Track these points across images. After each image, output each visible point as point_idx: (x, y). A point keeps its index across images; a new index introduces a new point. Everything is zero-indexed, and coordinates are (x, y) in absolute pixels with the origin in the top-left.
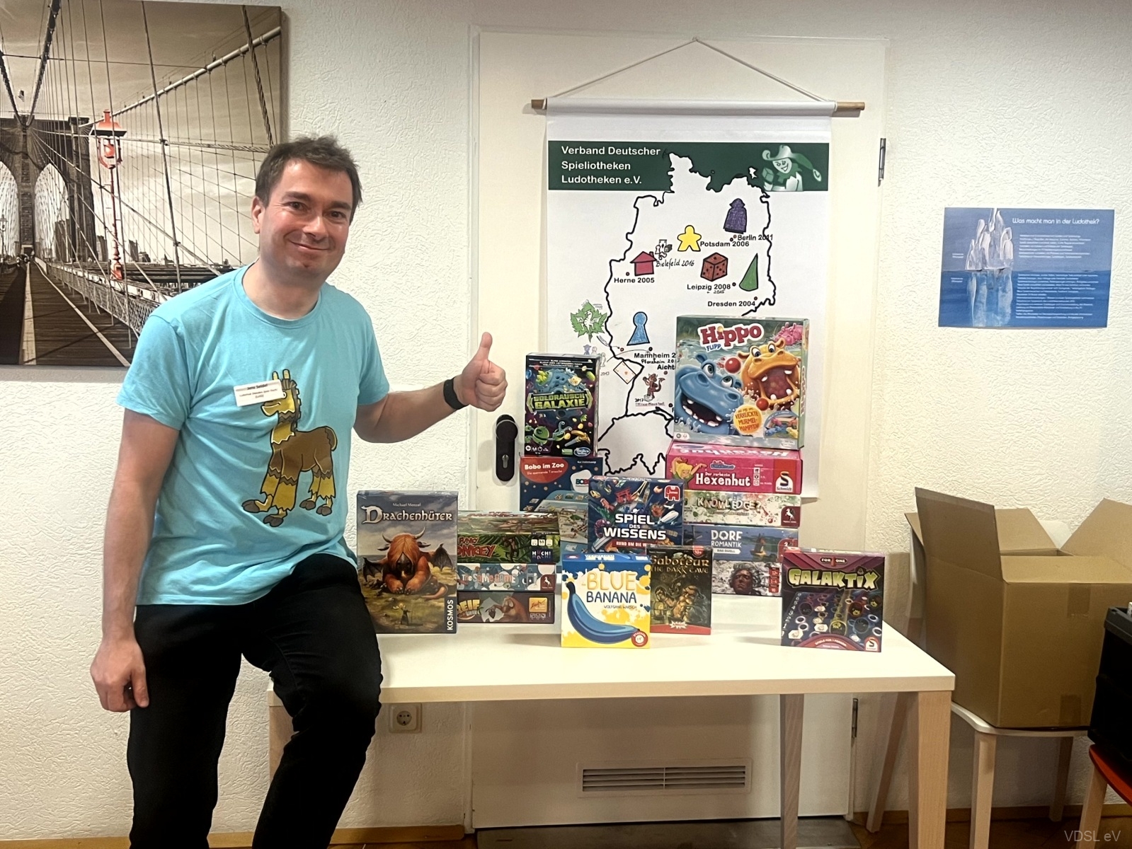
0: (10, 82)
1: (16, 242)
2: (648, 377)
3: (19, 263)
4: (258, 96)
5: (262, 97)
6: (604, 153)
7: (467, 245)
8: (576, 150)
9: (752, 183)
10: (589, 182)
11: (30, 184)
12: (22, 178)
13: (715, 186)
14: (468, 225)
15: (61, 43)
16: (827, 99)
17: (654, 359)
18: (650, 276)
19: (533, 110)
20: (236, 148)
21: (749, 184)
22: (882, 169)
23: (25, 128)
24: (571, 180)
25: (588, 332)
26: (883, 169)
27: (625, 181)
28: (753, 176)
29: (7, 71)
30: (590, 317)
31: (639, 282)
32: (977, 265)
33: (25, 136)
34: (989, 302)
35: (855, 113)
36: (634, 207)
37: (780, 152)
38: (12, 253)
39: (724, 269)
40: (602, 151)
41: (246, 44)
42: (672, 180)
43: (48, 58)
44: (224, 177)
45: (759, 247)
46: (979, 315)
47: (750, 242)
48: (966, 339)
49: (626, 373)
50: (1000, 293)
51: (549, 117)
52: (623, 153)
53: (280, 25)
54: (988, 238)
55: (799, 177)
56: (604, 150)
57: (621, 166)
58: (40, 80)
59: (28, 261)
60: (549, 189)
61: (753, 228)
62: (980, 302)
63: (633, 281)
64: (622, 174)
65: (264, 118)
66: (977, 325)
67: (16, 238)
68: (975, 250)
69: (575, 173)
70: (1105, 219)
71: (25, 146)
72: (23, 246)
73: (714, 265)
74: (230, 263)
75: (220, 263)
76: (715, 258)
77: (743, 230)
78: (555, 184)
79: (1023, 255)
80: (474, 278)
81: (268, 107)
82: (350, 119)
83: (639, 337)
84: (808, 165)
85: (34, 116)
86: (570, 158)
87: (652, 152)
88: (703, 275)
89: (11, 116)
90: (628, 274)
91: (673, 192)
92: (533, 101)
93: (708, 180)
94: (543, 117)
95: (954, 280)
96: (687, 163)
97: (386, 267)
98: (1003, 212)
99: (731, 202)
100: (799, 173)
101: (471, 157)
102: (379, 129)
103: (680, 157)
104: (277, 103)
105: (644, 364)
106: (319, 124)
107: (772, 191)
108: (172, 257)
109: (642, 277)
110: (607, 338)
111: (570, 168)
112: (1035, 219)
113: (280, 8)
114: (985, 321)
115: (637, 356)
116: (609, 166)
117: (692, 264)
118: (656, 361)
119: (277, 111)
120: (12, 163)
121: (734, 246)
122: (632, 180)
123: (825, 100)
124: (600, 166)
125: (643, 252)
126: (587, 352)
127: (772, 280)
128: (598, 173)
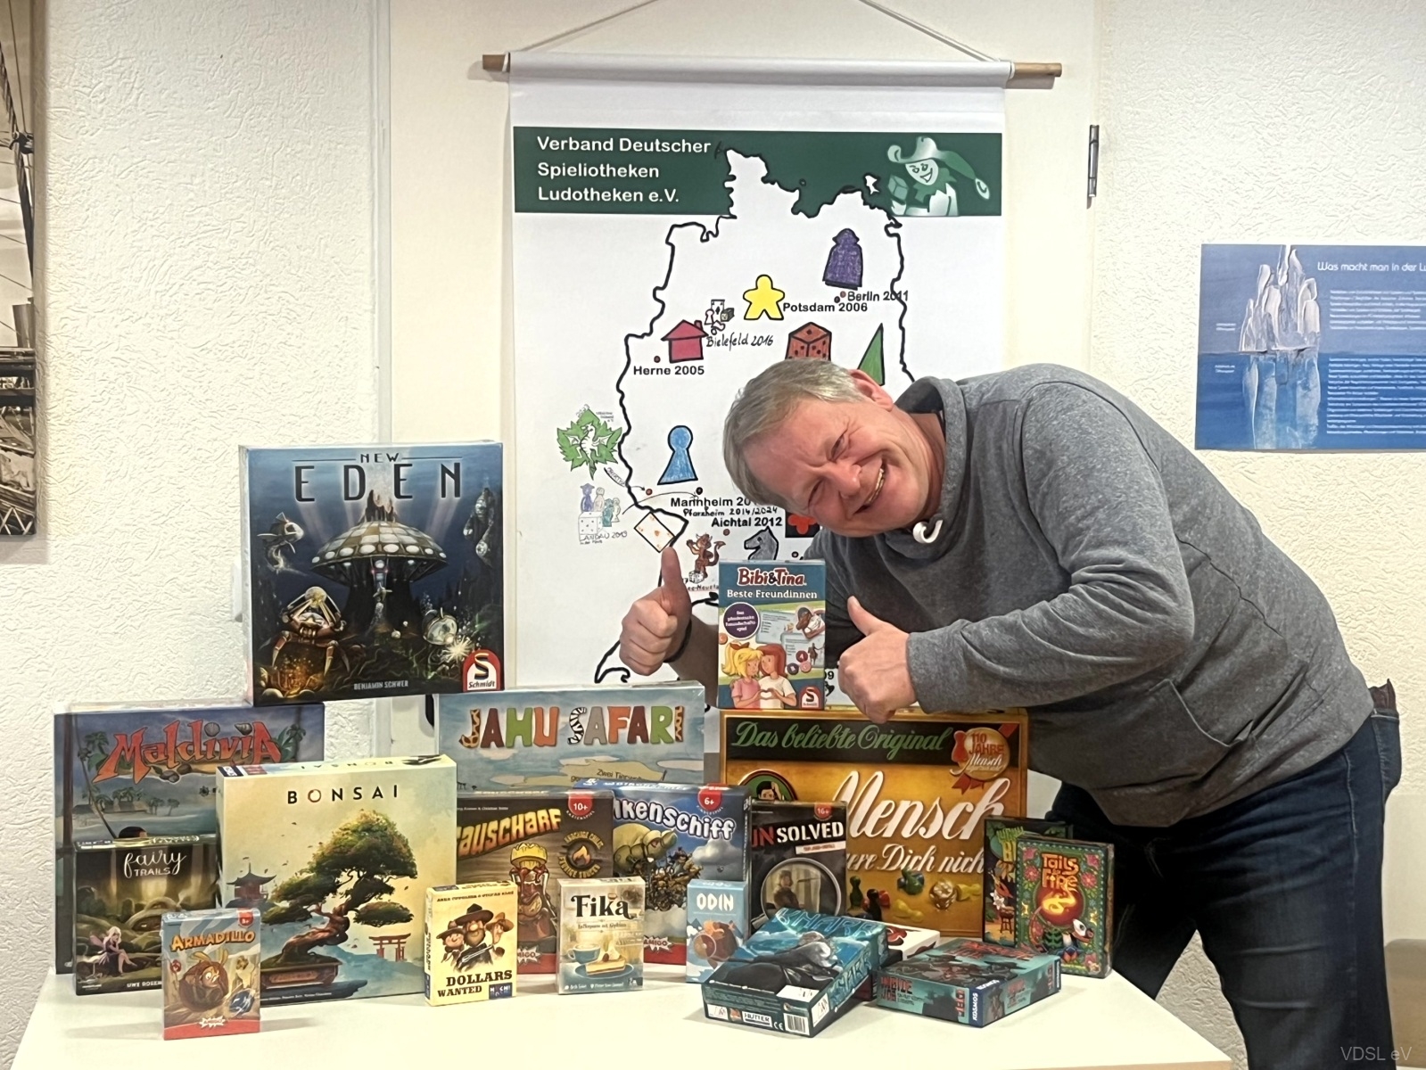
2: (695, 540)
6: (611, 148)
7: (371, 307)
8: (563, 143)
9: (870, 201)
10: (586, 199)
13: (808, 207)
14: (372, 274)
16: (997, 57)
17: (706, 508)
18: (697, 363)
19: (485, 73)
21: (865, 204)
22: (1093, 178)
24: (554, 196)
25: (588, 462)
26: (1095, 178)
27: (650, 197)
28: (873, 190)
30: (591, 434)
31: (677, 373)
32: (1258, 342)
34: (1279, 407)
35: (1047, 81)
36: (667, 242)
39: (825, 350)
40: (608, 146)
42: (732, 195)
45: (886, 312)
46: (1264, 429)
47: (870, 304)
48: (1242, 470)
49: (657, 533)
50: (1300, 391)
51: (515, 86)
52: (646, 149)
54: (1276, 298)
55: (951, 192)
56: (611, 143)
57: (642, 172)
60: (517, 211)
61: (875, 277)
62: (1266, 407)
63: (667, 371)
64: (645, 185)
66: (1260, 447)
68: (1255, 319)
69: (562, 183)
73: (809, 344)
76: (809, 332)
77: (857, 283)
78: (526, 202)
79: (1337, 326)
80: (383, 368)
83: (679, 469)
84: (967, 171)
86: (553, 158)
87: (696, 148)
90: (657, 360)
91: (734, 217)
92: (484, 57)
93: (795, 196)
94: (503, 85)
95: (1219, 369)
96: (758, 166)
97: (224, 348)
98: (1301, 251)
99: (835, 235)
100: (952, 184)
101: (375, 156)
102: (211, 105)
103: (746, 156)
104: (25, 61)
105: (688, 517)
106: (102, 97)
109: (682, 364)
110: (622, 471)
111: (553, 174)
112: (1356, 263)
114: (1274, 439)
115: (675, 502)
116: (621, 172)
117: (769, 341)
118: (709, 511)
119: (26, 71)
121: (841, 310)
122: (662, 195)
123: (995, 60)
124: (605, 172)
125: (684, 321)
126: (587, 497)
127: (908, 369)
128: (602, 184)
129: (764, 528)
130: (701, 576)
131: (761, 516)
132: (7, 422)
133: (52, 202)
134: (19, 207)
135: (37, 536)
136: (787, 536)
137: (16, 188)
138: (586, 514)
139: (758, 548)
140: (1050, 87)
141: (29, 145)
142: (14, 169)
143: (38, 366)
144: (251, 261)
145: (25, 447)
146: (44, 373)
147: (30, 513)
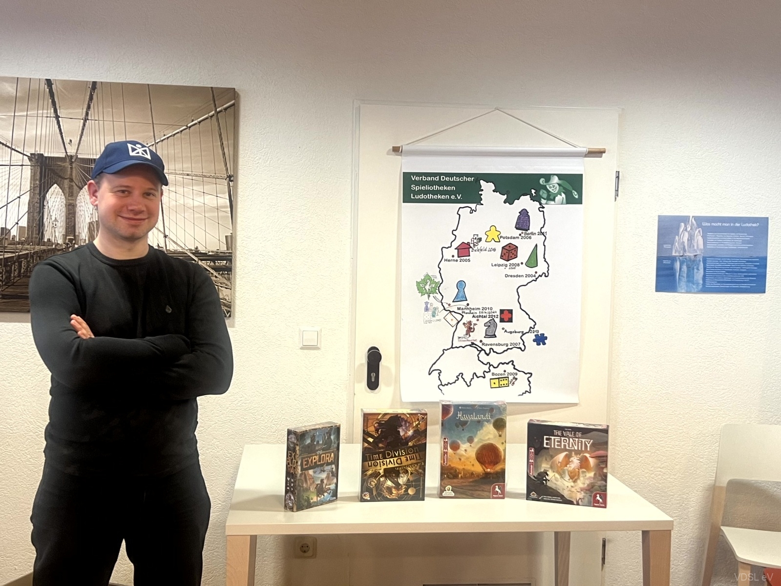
0: (63, 134)
1: (63, 235)
2: (466, 323)
3: (64, 248)
4: (220, 143)
5: (222, 144)
6: (438, 180)
7: (350, 237)
8: (421, 178)
9: (533, 199)
10: (429, 198)
11: (74, 198)
12: (69, 195)
13: (510, 201)
14: (351, 225)
15: (96, 110)
16: (581, 146)
17: (470, 311)
18: (468, 258)
19: (393, 153)
20: (205, 176)
21: (531, 200)
22: (617, 191)
23: (71, 163)
24: (417, 197)
25: (427, 293)
26: (618, 190)
27: (452, 197)
28: (534, 194)
29: (62, 127)
30: (429, 283)
31: (460, 261)
32: (679, 253)
33: (71, 168)
34: (688, 276)
35: (600, 155)
36: (458, 214)
37: (551, 180)
38: (60, 241)
39: (515, 253)
40: (437, 179)
41: (212, 111)
42: (482, 197)
43: (88, 119)
44: (197, 194)
45: (538, 240)
46: (681, 284)
47: (532, 236)
48: (673, 300)
49: (452, 320)
50: (695, 270)
51: (404, 157)
52: (451, 180)
53: (235, 99)
54: (686, 235)
55: (563, 195)
56: (438, 178)
57: (449, 188)
58: (82, 133)
59: (70, 247)
60: (404, 202)
61: (534, 227)
62: (682, 276)
63: (457, 261)
64: (450, 193)
65: (223, 157)
66: (681, 291)
67: (64, 232)
68: (678, 243)
69: (420, 192)
70: (763, 223)
71: (71, 175)
72: (68, 237)
73: (509, 251)
74: (199, 249)
75: (193, 249)
76: (510, 247)
77: (528, 229)
78: (407, 199)
79: (710, 246)
80: (354, 259)
81: (226, 150)
82: (277, 159)
83: (461, 297)
84: (570, 188)
85: (77, 156)
86: (417, 183)
87: (469, 179)
88: (502, 257)
89: (63, 155)
90: (453, 256)
91: (482, 204)
92: (393, 147)
93: (505, 197)
94: (400, 157)
95: (665, 262)
96: (491, 186)
97: (298, 251)
98: (695, 218)
99: (520, 211)
100: (564, 193)
101: (353, 183)
102: (295, 164)
103: (487, 182)
104: (231, 149)
105: (463, 314)
106: (258, 161)
107: (546, 204)
108: (162, 244)
109: (462, 258)
110: (439, 297)
111: (417, 189)
112: (717, 223)
113: (234, 89)
114: (686, 288)
115: (459, 309)
116: (441, 188)
117: (494, 250)
118: (471, 312)
119: (232, 153)
120: (63, 184)
121: (522, 238)
122: (456, 197)
123: (580, 147)
124: (435, 188)
125: (463, 242)
126: (427, 306)
127: (547, 260)
128: (434, 193)
129: (492, 319)
130: (468, 336)
131: (491, 314)
132: (222, 277)
133: (239, 199)
134: (228, 201)
135: (231, 318)
136: (500, 322)
137: (227, 194)
138: (426, 312)
139: (489, 326)
140: (601, 157)
141: (232, 179)
142: (227, 187)
143: (233, 257)
144: (308, 220)
145: (228, 286)
146: (235, 260)
147: (229, 309)
